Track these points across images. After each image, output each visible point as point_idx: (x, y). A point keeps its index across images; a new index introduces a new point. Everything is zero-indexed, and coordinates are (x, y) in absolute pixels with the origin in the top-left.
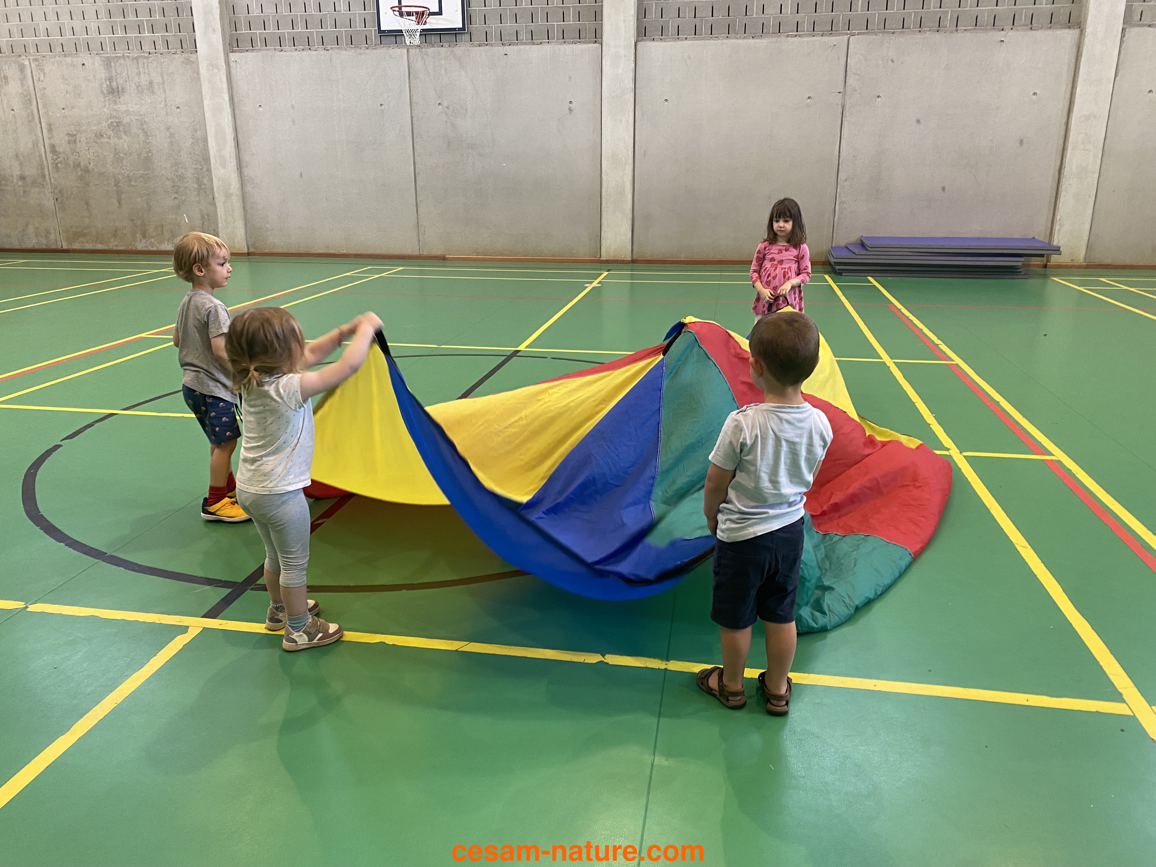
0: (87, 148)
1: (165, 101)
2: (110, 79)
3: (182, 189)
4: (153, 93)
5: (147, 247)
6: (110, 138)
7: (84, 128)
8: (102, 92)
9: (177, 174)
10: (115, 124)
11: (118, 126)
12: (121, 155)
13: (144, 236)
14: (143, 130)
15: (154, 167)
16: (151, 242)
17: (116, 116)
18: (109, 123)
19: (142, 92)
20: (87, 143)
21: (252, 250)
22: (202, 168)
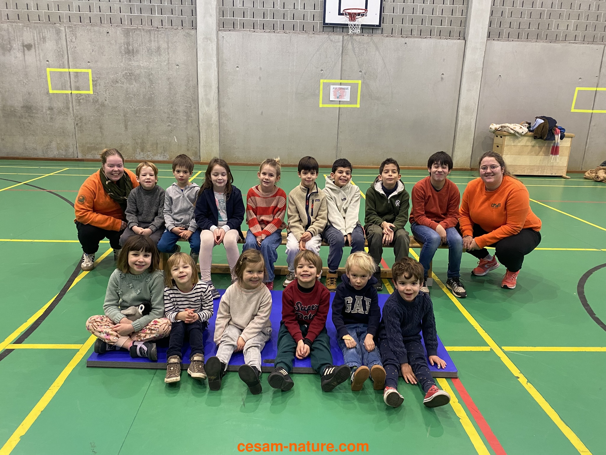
0: (104, 90)
1: (168, 61)
2: (128, 44)
3: (174, 120)
4: (160, 55)
6: (123, 84)
7: (103, 76)
8: (121, 52)
9: (172, 109)
10: (128, 74)
11: (130, 75)
12: (130, 95)
13: (142, 150)
14: (150, 79)
15: (155, 104)
17: (129, 69)
18: (124, 73)
19: (152, 53)
20: (106, 86)
22: (191, 106)
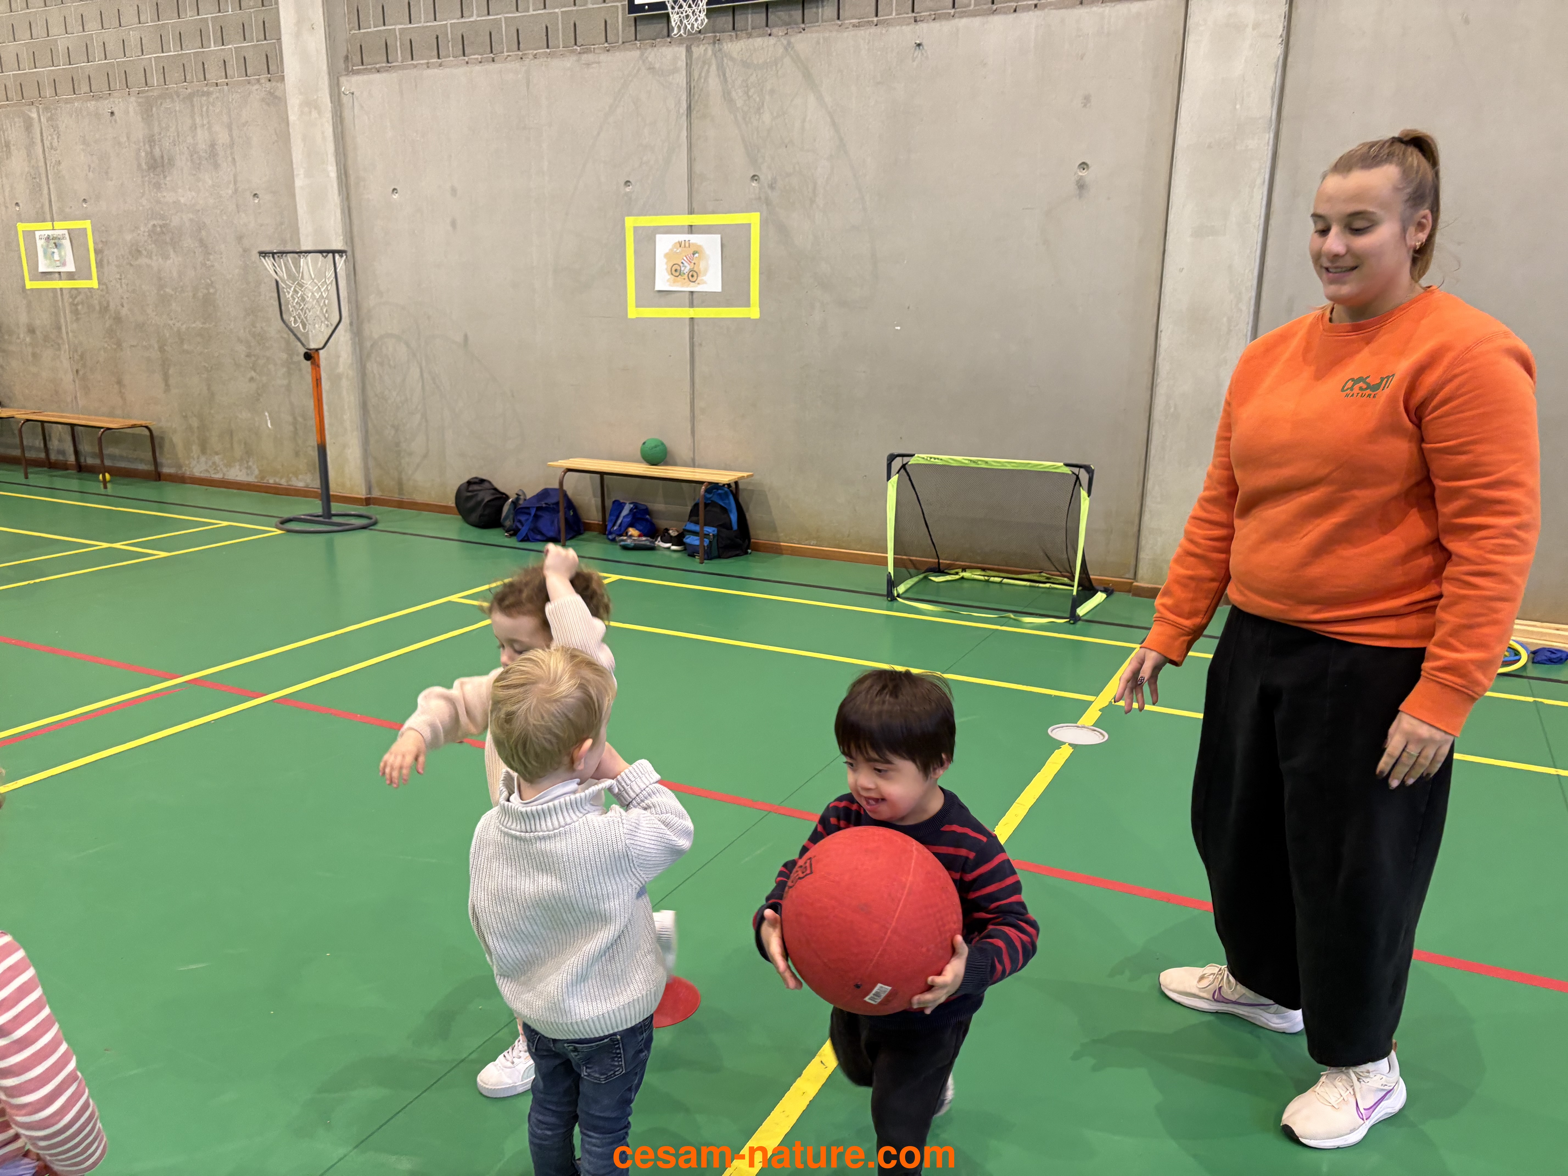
0: (118, 276)
1: (235, 182)
2: (151, 140)
3: (261, 362)
4: (216, 166)
5: (207, 471)
6: (151, 258)
7: (113, 238)
8: (139, 165)
9: (254, 329)
10: (159, 229)
11: (163, 233)
12: (167, 290)
13: (203, 451)
14: (201, 241)
15: (219, 314)
16: (214, 463)
17: (159, 214)
18: (150, 226)
19: (199, 165)
20: (119, 266)
21: (376, 493)
